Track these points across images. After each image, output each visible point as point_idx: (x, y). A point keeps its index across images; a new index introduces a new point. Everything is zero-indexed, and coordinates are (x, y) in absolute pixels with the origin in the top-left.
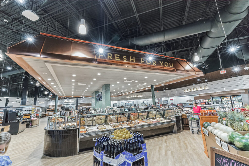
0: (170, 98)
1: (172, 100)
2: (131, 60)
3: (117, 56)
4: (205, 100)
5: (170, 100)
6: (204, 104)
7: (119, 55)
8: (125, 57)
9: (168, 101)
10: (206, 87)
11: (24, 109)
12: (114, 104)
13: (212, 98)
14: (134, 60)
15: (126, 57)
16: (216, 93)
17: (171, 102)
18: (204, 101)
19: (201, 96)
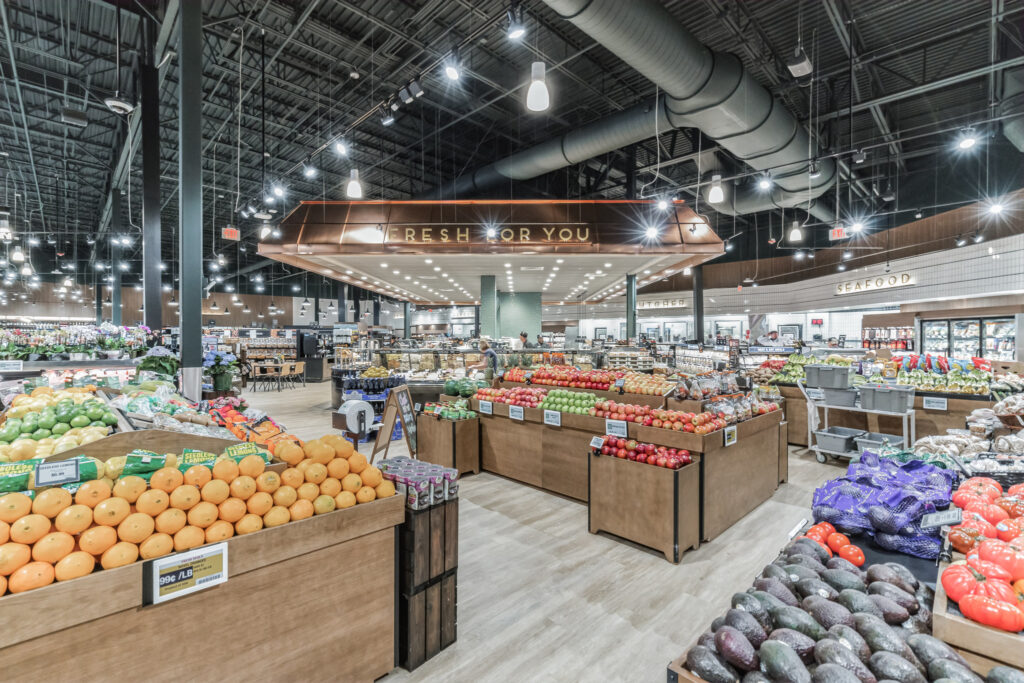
0: (813, 315)
1: (818, 323)
2: (459, 235)
3: (426, 233)
4: (905, 330)
5: (810, 322)
6: (900, 346)
7: (430, 230)
8: (444, 232)
9: (800, 327)
10: (909, 277)
11: (335, 332)
12: (596, 329)
13: (922, 322)
14: (467, 235)
15: (446, 230)
16: (961, 301)
17: (816, 330)
18: (903, 333)
19: (908, 310)
